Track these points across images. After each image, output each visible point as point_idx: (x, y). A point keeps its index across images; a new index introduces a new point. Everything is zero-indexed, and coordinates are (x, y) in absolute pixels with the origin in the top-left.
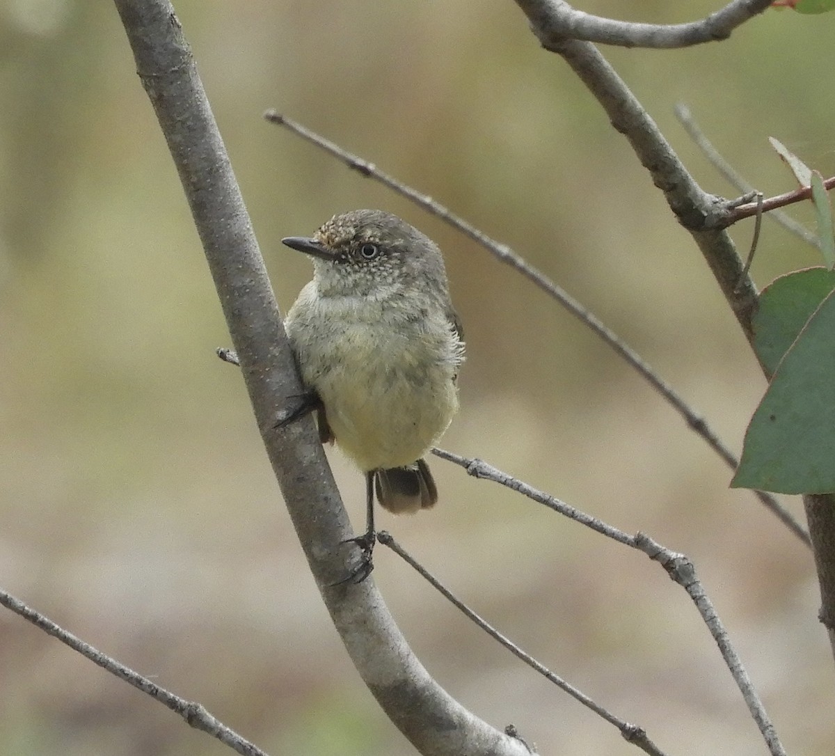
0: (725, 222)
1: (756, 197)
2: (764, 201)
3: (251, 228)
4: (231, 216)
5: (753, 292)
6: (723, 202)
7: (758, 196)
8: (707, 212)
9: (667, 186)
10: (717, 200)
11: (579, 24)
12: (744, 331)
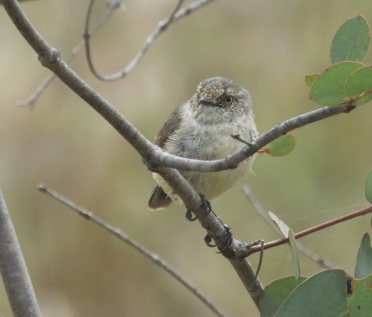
0: (244, 255)
1: (261, 242)
2: (265, 244)
3: (20, 249)
4: (10, 242)
5: (261, 288)
6: (244, 245)
7: (262, 242)
8: (236, 249)
9: (215, 237)
10: (241, 243)
11: (165, 159)
12: (257, 307)
